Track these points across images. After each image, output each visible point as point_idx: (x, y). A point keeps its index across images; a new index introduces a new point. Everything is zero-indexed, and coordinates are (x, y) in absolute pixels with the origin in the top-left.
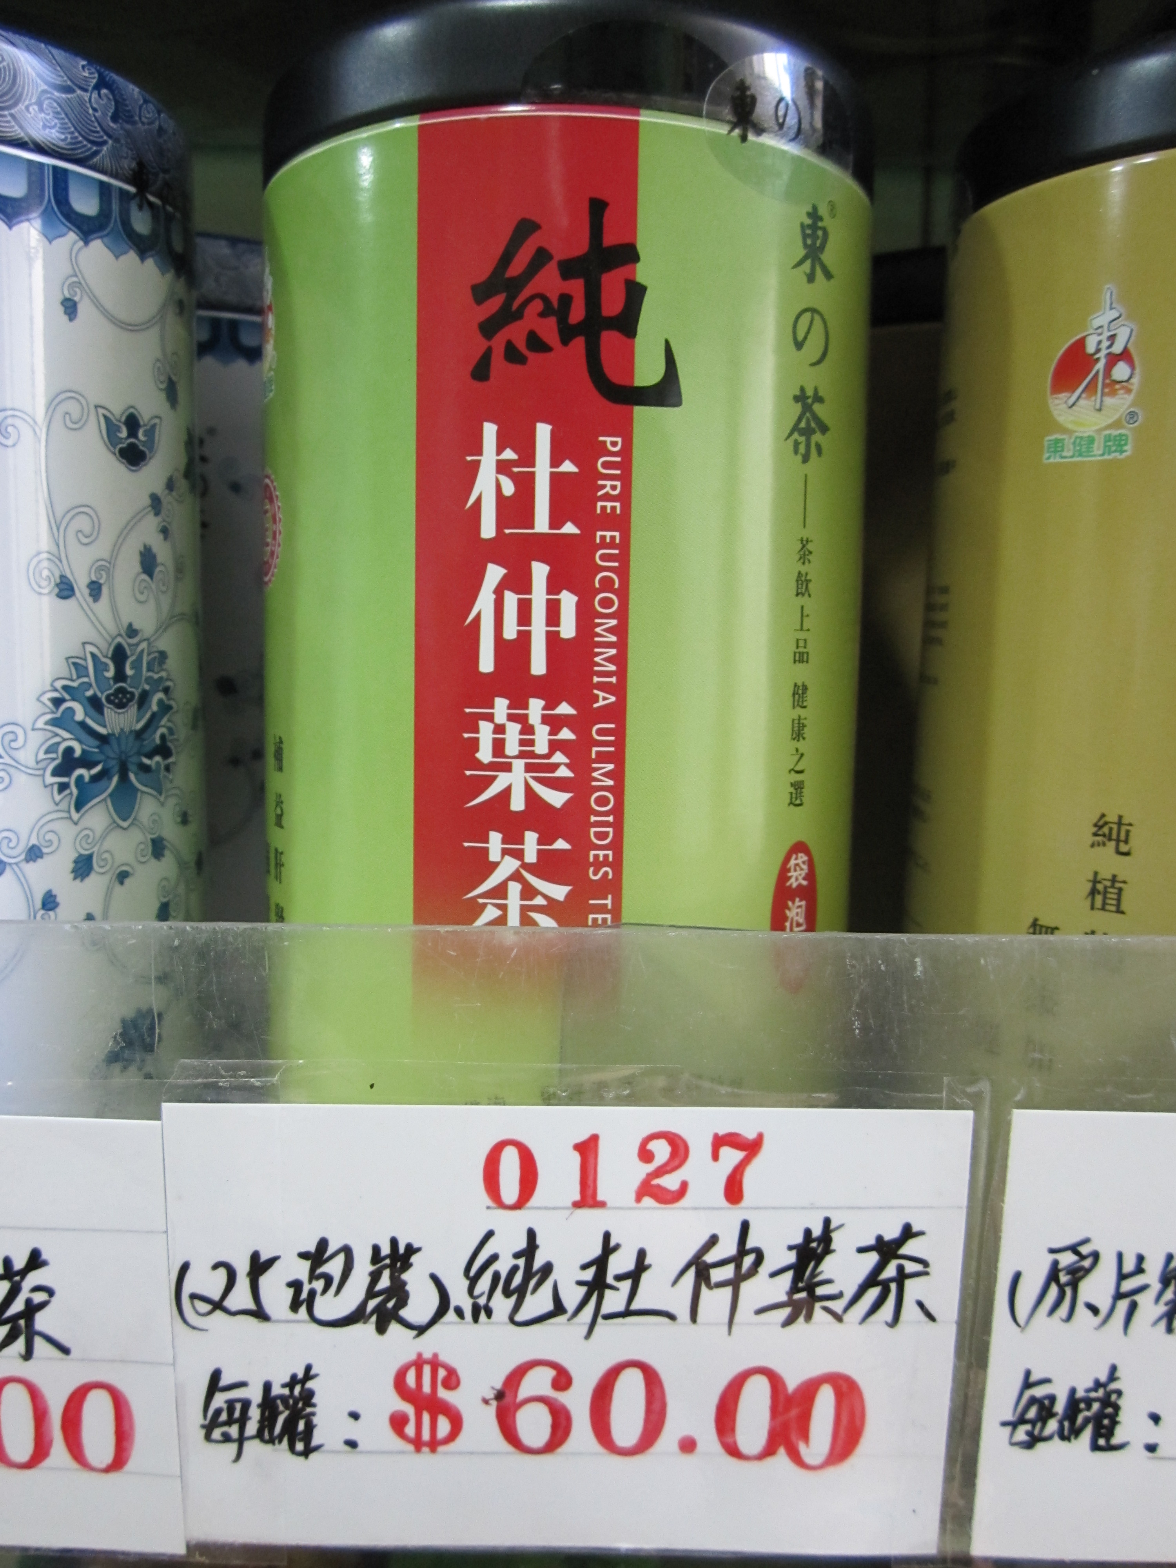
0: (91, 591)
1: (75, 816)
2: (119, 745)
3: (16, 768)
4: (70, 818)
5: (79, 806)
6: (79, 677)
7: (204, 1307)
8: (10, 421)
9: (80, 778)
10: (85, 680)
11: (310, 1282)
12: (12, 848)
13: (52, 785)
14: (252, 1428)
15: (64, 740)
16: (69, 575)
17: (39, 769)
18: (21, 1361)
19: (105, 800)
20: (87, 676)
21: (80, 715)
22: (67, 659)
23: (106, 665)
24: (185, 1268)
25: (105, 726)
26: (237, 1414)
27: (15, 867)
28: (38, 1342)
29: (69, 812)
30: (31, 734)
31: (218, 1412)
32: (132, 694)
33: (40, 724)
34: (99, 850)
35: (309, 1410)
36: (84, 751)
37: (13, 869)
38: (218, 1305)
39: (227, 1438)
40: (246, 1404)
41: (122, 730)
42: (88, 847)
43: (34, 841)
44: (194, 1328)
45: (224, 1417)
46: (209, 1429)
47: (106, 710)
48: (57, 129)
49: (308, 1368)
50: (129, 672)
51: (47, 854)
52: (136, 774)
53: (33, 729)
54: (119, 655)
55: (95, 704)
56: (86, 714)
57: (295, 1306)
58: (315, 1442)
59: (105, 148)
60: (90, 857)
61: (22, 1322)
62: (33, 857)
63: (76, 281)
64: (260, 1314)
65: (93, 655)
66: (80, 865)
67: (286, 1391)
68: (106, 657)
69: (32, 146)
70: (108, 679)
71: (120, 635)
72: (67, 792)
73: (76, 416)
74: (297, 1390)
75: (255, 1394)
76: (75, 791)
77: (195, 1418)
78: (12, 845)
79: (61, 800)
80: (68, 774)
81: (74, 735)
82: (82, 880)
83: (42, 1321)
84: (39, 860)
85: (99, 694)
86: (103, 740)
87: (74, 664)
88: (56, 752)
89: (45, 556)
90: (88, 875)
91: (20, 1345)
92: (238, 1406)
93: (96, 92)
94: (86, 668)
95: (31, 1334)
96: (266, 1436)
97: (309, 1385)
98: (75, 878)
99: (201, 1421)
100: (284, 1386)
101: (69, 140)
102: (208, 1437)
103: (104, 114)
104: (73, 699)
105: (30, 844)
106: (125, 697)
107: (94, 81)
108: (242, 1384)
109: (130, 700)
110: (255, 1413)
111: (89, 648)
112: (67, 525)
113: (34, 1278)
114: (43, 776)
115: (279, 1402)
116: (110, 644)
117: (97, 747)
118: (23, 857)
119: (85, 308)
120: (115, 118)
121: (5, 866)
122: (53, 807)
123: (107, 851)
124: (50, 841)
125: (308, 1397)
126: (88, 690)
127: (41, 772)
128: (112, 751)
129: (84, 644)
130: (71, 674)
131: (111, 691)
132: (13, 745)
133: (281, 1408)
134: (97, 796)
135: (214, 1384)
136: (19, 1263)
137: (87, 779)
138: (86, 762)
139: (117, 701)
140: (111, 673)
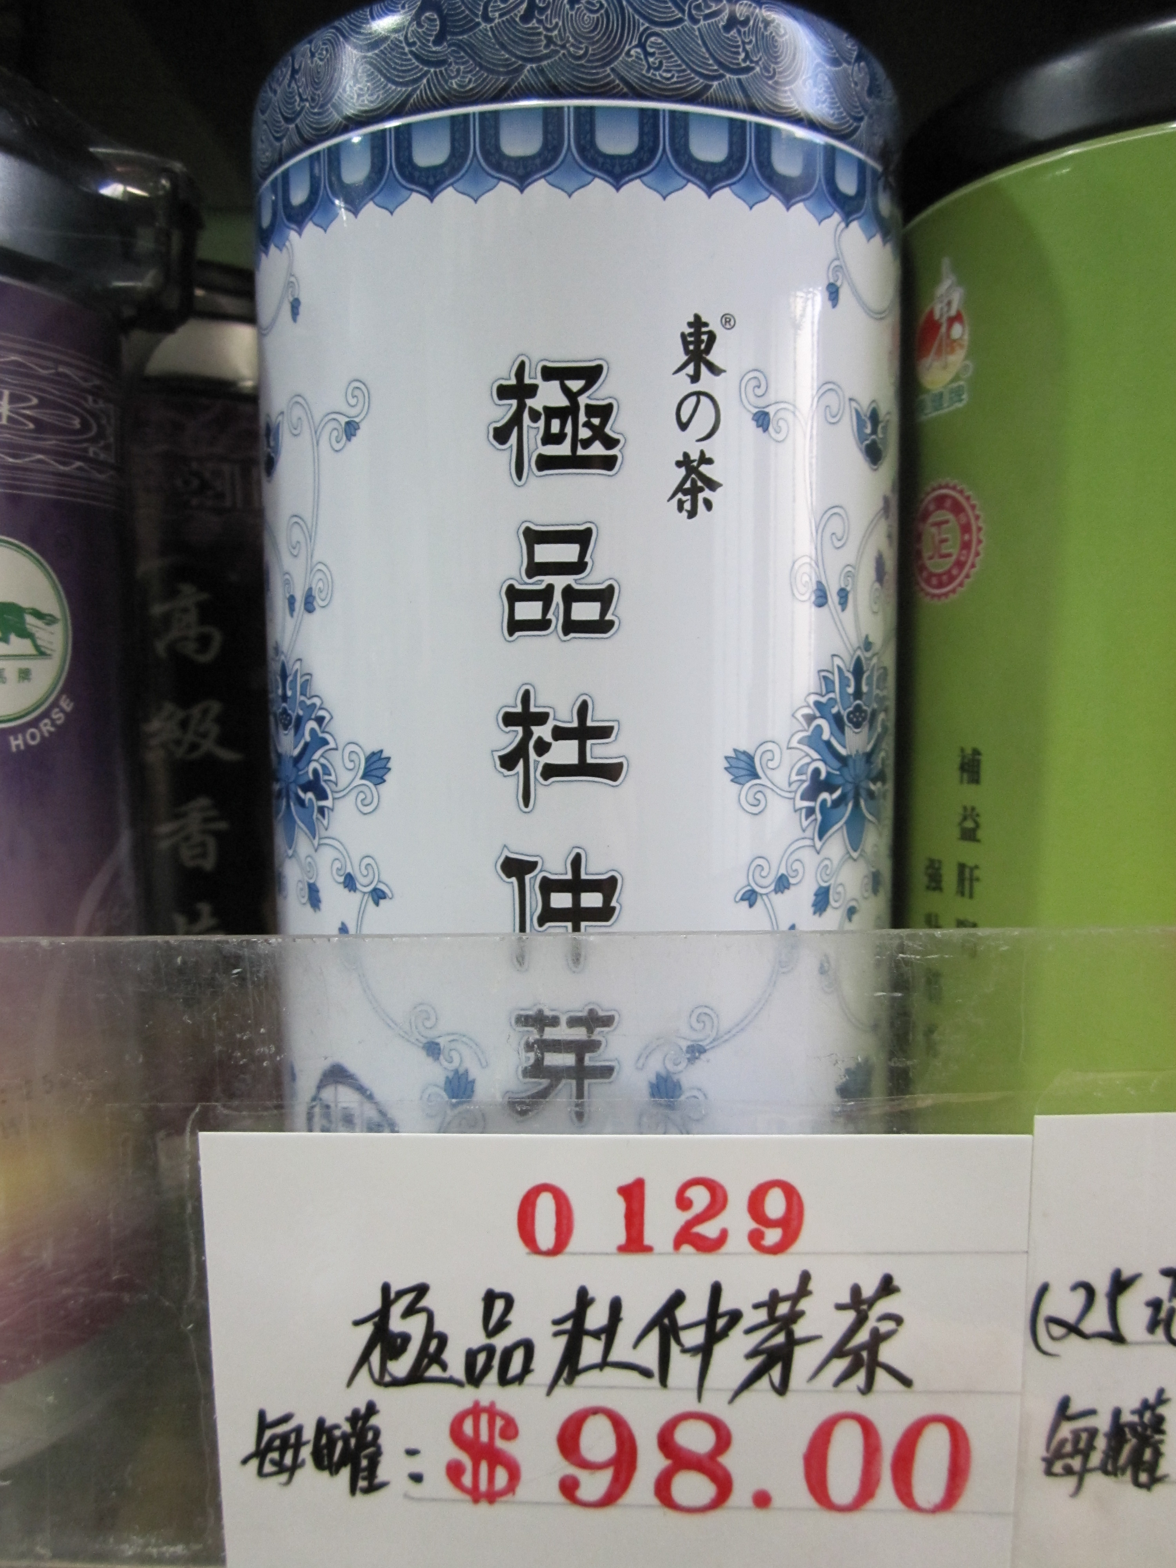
0: (840, 599)
1: (818, 844)
2: (855, 769)
3: (773, 790)
4: (814, 846)
5: (822, 833)
6: (828, 692)
7: (1057, 1331)
8: (781, 414)
9: (824, 801)
10: (831, 695)
11: (1170, 1300)
12: (764, 877)
13: (801, 809)
14: (1096, 1459)
15: (814, 760)
16: (824, 582)
17: (790, 792)
18: (858, 1396)
19: (841, 827)
20: (834, 691)
21: (826, 736)
22: (819, 671)
23: (848, 679)
24: (1044, 1289)
25: (844, 747)
26: (1082, 1445)
27: (765, 897)
28: (881, 1375)
29: (813, 839)
30: (787, 753)
31: (1063, 1442)
32: (865, 711)
33: (794, 743)
34: (835, 881)
35: (1157, 1437)
36: (828, 774)
37: (763, 900)
38: (1073, 1329)
39: (1069, 1471)
40: (1093, 1433)
41: (857, 751)
42: (826, 878)
43: (783, 871)
44: (1045, 1353)
45: (1068, 1448)
46: (1049, 1463)
47: (847, 730)
48: (827, 104)
49: (1161, 1392)
50: (865, 689)
51: (794, 884)
52: (865, 801)
53: (789, 748)
54: (858, 670)
55: (838, 722)
56: (832, 734)
57: (1152, 1327)
58: (1160, 1472)
59: (862, 124)
60: (827, 890)
61: (865, 1354)
62: (782, 887)
63: (838, 267)
64: (1116, 1337)
65: (839, 668)
66: (820, 898)
67: (1135, 1419)
68: (848, 671)
69: (806, 122)
70: (850, 695)
71: (859, 648)
72: (813, 817)
73: (834, 410)
74: (1147, 1416)
75: (1103, 1423)
76: (819, 817)
77: (1038, 1449)
78: (764, 874)
79: (808, 825)
80: (814, 798)
81: (822, 756)
82: (820, 915)
83: (887, 1353)
84: (786, 891)
85: (842, 712)
86: (843, 761)
87: (825, 678)
88: (806, 774)
89: (807, 560)
90: (825, 910)
91: (860, 1378)
92: (1084, 1436)
93: (857, 64)
94: (833, 682)
95: (874, 1364)
96: (1110, 1467)
97: (1162, 1410)
98: (815, 913)
99: (1044, 1453)
100: (1133, 1412)
101: (836, 116)
102: (1049, 1472)
103: (862, 88)
104: (822, 717)
105: (779, 874)
106: (860, 716)
107: (855, 53)
108: (1092, 1412)
109: (864, 719)
110: (1101, 1443)
111: (837, 661)
112: (825, 525)
113: (884, 1306)
114: (794, 799)
115: (1127, 1430)
116: (852, 657)
117: (838, 770)
118: (772, 887)
119: (845, 294)
120: (870, 92)
121: (756, 896)
122: (801, 834)
123: (841, 884)
124: (796, 870)
125: (1158, 1424)
126: (833, 707)
127: (791, 795)
128: (849, 774)
129: (833, 655)
130: (821, 691)
131: (851, 709)
132: (770, 764)
133: (1129, 1436)
134: (837, 823)
135: (1063, 1411)
136: (868, 1291)
137: (829, 804)
138: (828, 786)
139: (855, 720)
140: (851, 690)
